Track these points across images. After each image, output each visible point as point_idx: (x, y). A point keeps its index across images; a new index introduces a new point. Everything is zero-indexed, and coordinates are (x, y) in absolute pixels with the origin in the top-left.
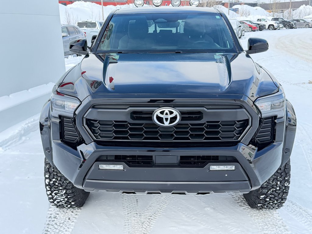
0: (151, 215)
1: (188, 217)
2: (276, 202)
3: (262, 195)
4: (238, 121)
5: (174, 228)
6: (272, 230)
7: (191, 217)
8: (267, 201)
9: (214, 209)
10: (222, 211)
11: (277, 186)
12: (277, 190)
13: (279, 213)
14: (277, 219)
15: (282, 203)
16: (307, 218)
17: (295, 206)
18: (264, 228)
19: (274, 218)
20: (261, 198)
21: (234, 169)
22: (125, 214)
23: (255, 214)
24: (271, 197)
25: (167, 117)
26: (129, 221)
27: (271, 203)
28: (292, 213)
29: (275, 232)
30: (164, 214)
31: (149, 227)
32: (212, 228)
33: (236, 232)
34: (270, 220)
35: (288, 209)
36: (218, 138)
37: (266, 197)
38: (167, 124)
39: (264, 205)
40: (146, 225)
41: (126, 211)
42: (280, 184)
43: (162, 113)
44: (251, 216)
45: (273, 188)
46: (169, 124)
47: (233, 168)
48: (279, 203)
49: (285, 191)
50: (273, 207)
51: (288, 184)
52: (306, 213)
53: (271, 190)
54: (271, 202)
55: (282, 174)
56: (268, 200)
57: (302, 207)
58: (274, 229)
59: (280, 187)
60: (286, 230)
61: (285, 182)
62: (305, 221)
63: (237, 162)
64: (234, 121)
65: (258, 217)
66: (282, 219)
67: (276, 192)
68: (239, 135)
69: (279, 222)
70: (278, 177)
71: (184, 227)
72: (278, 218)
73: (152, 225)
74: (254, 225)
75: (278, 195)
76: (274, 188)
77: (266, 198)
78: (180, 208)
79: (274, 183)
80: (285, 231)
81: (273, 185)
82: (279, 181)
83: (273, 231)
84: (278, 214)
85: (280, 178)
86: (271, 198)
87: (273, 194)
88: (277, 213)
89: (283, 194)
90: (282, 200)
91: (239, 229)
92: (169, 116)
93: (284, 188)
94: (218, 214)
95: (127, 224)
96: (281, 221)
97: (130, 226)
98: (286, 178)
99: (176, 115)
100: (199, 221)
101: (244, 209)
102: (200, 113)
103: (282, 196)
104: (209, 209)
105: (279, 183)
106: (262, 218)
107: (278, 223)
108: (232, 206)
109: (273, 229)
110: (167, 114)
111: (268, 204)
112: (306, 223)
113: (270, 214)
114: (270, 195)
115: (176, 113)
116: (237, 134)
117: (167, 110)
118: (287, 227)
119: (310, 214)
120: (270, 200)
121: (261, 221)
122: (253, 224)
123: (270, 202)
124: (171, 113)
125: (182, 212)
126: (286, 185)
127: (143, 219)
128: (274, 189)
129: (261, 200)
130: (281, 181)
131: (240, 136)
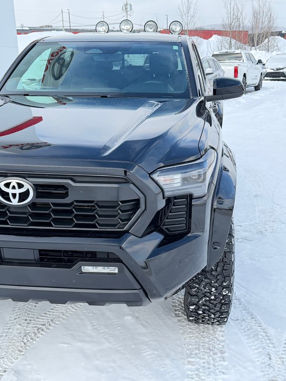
0: (44, 323)
1: (96, 329)
2: (213, 316)
3: (191, 305)
4: (123, 202)
5: (65, 345)
6: (202, 357)
7: (100, 328)
8: (200, 314)
9: (137, 318)
10: (147, 322)
11: (211, 294)
12: (212, 299)
13: (226, 331)
14: (218, 340)
15: (222, 318)
16: (262, 342)
17: (254, 322)
18: (193, 353)
19: (214, 339)
20: (191, 310)
21: (117, 272)
22: (11, 319)
23: (190, 330)
24: (205, 309)
25: (14, 191)
26: (11, 330)
27: (207, 318)
28: (245, 332)
29: (205, 361)
30: (64, 322)
31: (32, 341)
32: (119, 348)
33: (149, 357)
34: (207, 340)
35: (241, 326)
36: (94, 226)
37: (197, 308)
38: (15, 202)
39: (198, 319)
40: (29, 338)
41: (15, 315)
42: (215, 291)
43: (7, 185)
44: (183, 334)
45: (205, 296)
46: (19, 202)
47: (115, 270)
48: (219, 317)
49: (223, 301)
50: (213, 323)
51: (227, 292)
52: (264, 334)
53: (203, 299)
54: (207, 316)
55: (218, 277)
56: (201, 312)
57: (263, 323)
58: (206, 357)
59: (215, 296)
60: (224, 358)
61: (223, 290)
62: (256, 347)
63: (121, 262)
64: (117, 202)
65: (192, 335)
66: (224, 341)
67: (210, 302)
68: (127, 222)
69: (219, 344)
70: (213, 282)
71: (80, 344)
72: (220, 338)
73: (37, 339)
74: (180, 348)
75: (215, 307)
76: (208, 297)
77: (197, 310)
78: (91, 314)
79: (207, 290)
80: (220, 361)
81: (206, 292)
82: (214, 287)
83: (204, 359)
84: (224, 332)
85: (216, 283)
86: (205, 311)
87: (206, 306)
88: (223, 330)
89: (221, 306)
90: (222, 314)
91: (156, 352)
92: (18, 191)
93: (221, 298)
94: (140, 326)
95: (5, 335)
96: (222, 344)
97: (7, 338)
98: (225, 284)
99: (28, 190)
100: (107, 336)
101: (179, 320)
102: (63, 187)
103: (221, 308)
104: (129, 318)
105: (213, 289)
106: (197, 337)
107: (217, 347)
108: (165, 314)
109: (204, 356)
110: (14, 187)
111: (202, 318)
112: (257, 349)
113: (211, 332)
114: (203, 306)
115: (27, 186)
116: (122, 220)
117: (14, 181)
118: (226, 355)
119: (269, 335)
120: (204, 313)
121: (194, 341)
122: (180, 346)
123: (205, 316)
124: (20, 186)
125: (90, 321)
126: (224, 293)
127: (29, 329)
128: (208, 299)
129: (191, 311)
130: (217, 287)
131: (126, 224)
